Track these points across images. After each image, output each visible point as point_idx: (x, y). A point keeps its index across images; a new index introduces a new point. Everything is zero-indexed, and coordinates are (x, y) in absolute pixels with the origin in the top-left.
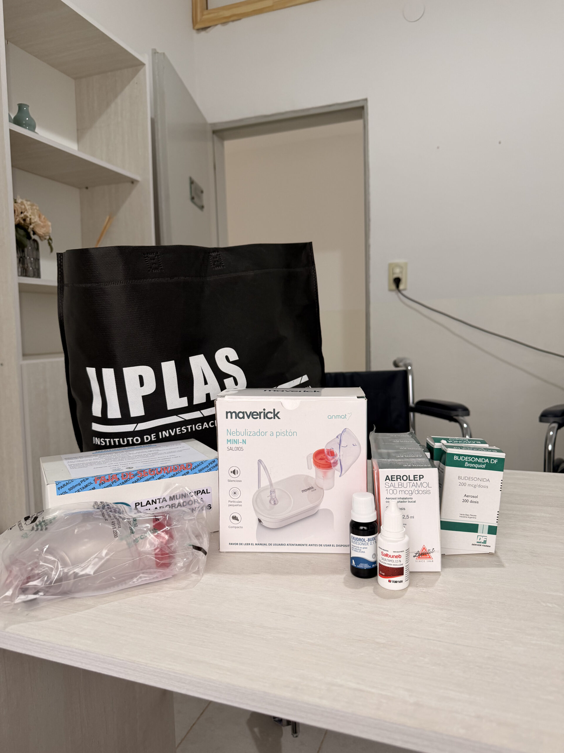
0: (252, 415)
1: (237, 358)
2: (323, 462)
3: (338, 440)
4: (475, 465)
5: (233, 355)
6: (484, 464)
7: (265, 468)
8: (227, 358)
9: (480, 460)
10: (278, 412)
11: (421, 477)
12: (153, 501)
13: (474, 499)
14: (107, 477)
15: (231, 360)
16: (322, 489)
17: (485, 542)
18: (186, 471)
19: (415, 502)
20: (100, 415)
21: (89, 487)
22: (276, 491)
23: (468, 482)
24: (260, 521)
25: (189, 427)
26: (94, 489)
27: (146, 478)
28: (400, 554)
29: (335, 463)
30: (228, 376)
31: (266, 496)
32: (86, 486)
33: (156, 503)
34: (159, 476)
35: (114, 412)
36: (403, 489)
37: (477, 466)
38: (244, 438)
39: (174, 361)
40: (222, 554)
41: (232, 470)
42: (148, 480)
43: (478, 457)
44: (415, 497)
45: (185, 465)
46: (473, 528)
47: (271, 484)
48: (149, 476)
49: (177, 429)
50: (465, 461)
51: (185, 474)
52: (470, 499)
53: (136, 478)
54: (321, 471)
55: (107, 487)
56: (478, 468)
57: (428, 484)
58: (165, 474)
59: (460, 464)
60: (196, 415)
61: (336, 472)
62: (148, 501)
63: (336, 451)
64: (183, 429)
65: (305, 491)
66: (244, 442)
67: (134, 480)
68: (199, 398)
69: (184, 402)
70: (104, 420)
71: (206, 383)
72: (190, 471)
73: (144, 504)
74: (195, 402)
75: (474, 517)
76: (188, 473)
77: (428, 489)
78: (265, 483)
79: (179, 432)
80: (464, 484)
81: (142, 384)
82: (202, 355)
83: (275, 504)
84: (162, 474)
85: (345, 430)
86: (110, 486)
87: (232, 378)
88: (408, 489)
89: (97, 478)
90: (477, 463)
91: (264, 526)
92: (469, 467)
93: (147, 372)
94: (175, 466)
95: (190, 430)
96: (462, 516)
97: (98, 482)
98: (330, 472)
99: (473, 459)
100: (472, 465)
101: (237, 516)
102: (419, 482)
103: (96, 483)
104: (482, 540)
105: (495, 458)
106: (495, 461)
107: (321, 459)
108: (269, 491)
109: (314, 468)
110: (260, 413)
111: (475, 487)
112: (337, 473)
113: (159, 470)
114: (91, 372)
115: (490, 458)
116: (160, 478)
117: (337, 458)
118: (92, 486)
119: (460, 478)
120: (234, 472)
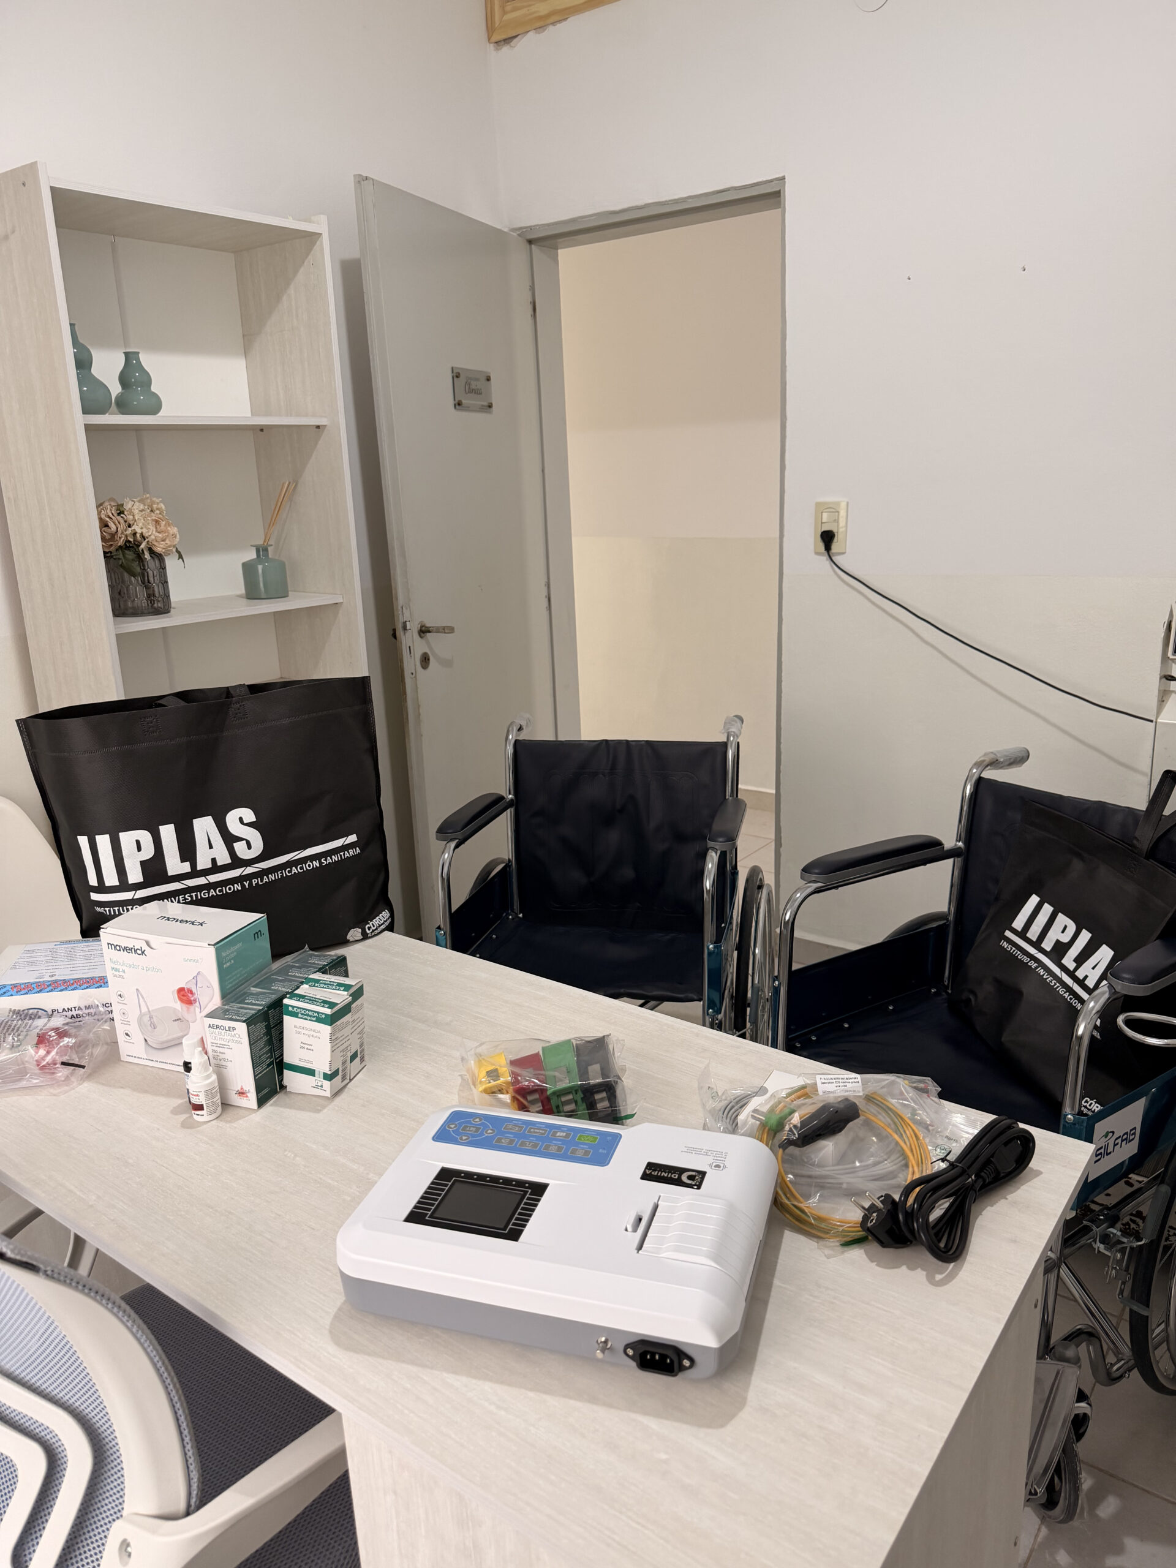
0: (125, 949)
1: (254, 819)
2: (184, 998)
3: (194, 981)
4: (307, 1018)
5: (249, 815)
6: (314, 1017)
7: (142, 997)
8: (241, 819)
9: (311, 1013)
10: (144, 951)
11: (234, 1029)
12: (68, 1009)
13: (309, 1047)
14: (23, 986)
15: (245, 822)
16: (188, 1021)
17: (322, 1086)
18: (99, 984)
19: (231, 1049)
20: (96, 885)
21: (7, 994)
22: (154, 1017)
23: (303, 1031)
24: (146, 1040)
25: (194, 894)
26: (12, 995)
27: (60, 989)
28: (198, 1093)
29: (195, 1001)
30: (240, 839)
31: (146, 1019)
32: (5, 993)
33: (71, 1011)
34: (72, 987)
35: (111, 879)
36: (221, 1037)
37: (308, 1018)
38: (124, 968)
39: (173, 825)
40: (121, 1063)
41: (119, 993)
42: (61, 991)
43: (309, 1010)
44: (231, 1045)
45: (97, 979)
46: (311, 1072)
47: (149, 1011)
48: (63, 987)
49: (181, 897)
50: (298, 1013)
51: (98, 987)
52: (306, 1046)
53: (50, 988)
54: (185, 1006)
55: (24, 994)
56: (310, 1020)
57: (239, 1036)
58: (78, 986)
59: (295, 1015)
60: (201, 881)
61: (197, 1008)
62: (64, 1009)
63: (194, 990)
64: (186, 896)
65: (175, 1020)
66: (124, 971)
67: (48, 990)
68: (203, 863)
69: (186, 867)
70: (102, 888)
71: (211, 847)
72: (103, 984)
73: (60, 1011)
74: (200, 866)
75: (311, 1062)
76: (101, 986)
77: (239, 1039)
78: (144, 1010)
79: (183, 900)
80: (300, 1033)
81: (139, 849)
82: (210, 817)
83: (154, 1028)
84: (75, 986)
85: (199, 973)
86: (27, 993)
87: (245, 841)
88: (226, 1037)
89: (14, 986)
90: (308, 1015)
91: (149, 1045)
92: (302, 1018)
93: (145, 836)
94: (88, 980)
95: (194, 899)
96: (300, 1060)
97: (15, 990)
98: (192, 1008)
99: (305, 1012)
100: (304, 1017)
101: (129, 1033)
102: (233, 1033)
103: (13, 990)
104: (319, 1084)
105: (323, 1014)
106: (323, 1016)
107: (183, 996)
108: (148, 1016)
109: (179, 1002)
110: (132, 948)
111: (309, 1036)
112: (198, 1010)
113: (72, 982)
114: (83, 841)
115: (318, 1013)
116: (73, 990)
117: (196, 996)
118: (10, 993)
119: (295, 1026)
120: (120, 996)
